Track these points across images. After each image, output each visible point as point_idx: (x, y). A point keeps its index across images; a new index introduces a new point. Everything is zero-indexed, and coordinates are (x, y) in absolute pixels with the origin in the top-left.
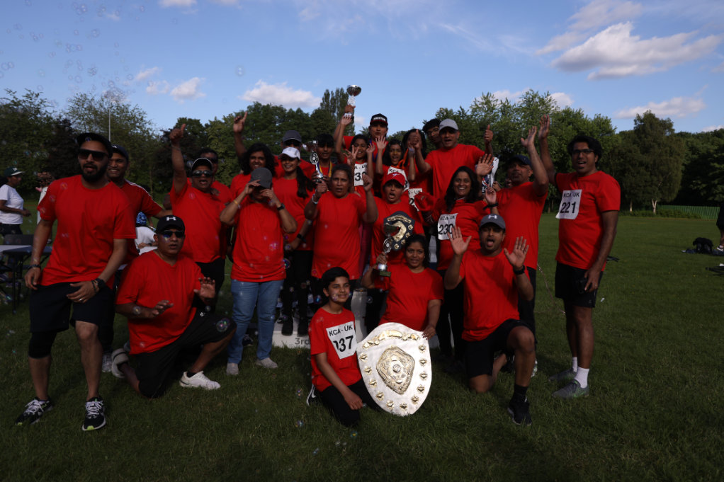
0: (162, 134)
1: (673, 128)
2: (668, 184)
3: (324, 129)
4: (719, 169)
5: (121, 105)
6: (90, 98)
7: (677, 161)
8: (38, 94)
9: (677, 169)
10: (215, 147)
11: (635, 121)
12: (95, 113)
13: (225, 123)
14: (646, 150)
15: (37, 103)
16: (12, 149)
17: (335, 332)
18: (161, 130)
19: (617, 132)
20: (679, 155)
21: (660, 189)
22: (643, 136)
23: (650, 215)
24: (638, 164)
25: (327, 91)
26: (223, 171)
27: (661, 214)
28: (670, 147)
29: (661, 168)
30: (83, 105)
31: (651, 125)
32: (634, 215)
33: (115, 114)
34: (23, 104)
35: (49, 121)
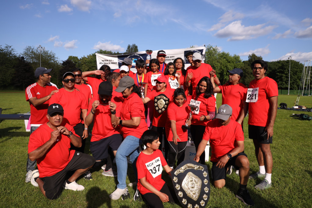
0: (62, 62)
4: (280, 75)
5: (45, 51)
6: (32, 48)
8: (11, 46)
10: (84, 68)
11: (249, 57)
12: (35, 54)
13: (88, 58)
15: (10, 50)
17: (150, 165)
18: (62, 61)
19: (242, 61)
24: (250, 73)
25: (129, 45)
30: (29, 51)
31: (254, 58)
33: (43, 54)
34: (4, 51)
35: (15, 57)
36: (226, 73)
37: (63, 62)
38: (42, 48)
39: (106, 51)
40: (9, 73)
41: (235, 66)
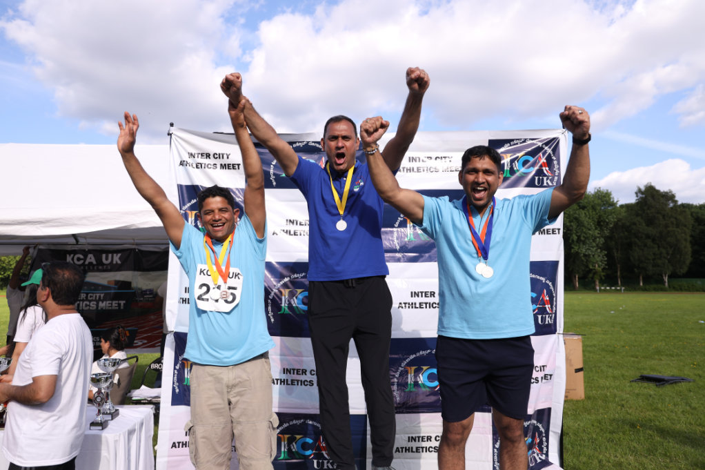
1: (676, 199)
2: (678, 256)
7: (685, 233)
9: (686, 240)
11: (636, 193)
14: (650, 222)
19: (618, 206)
20: (685, 226)
21: (669, 261)
22: (645, 208)
23: (663, 290)
24: (644, 236)
27: (674, 288)
28: (676, 218)
29: (669, 239)
31: (653, 197)
32: (645, 290)
36: (579, 237)
41: (600, 216)
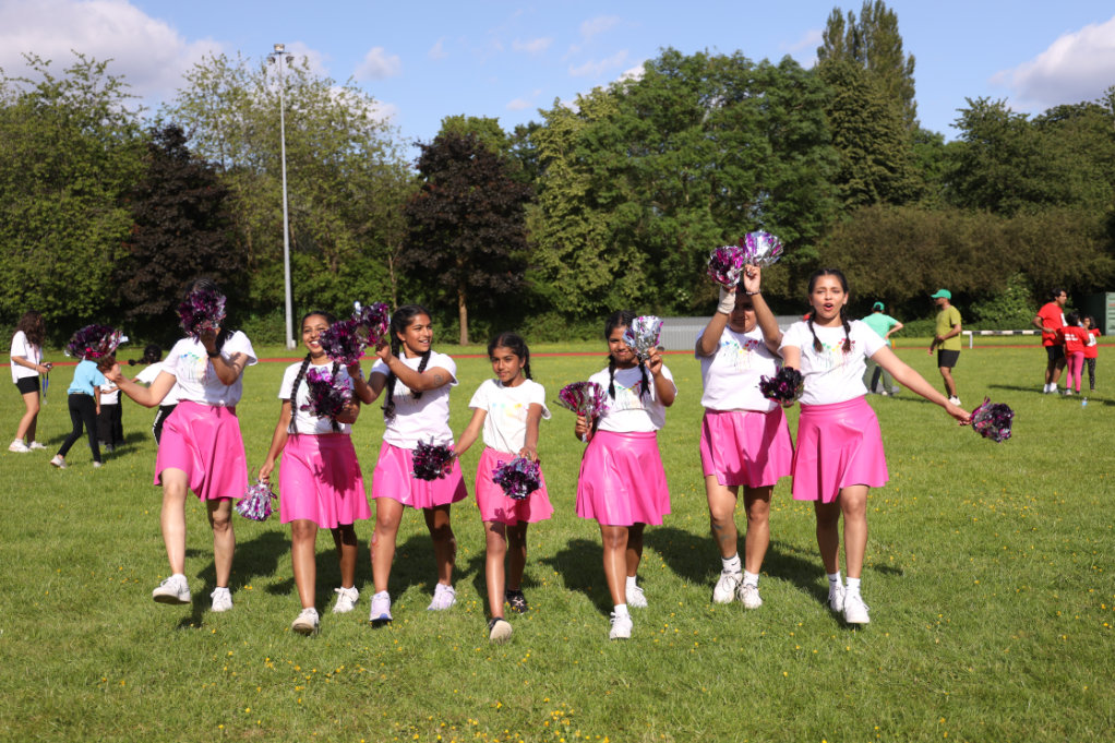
0: (418, 153)
3: (855, 113)
5: (310, 83)
8: (104, 66)
12: (246, 106)
13: (583, 115)
15: (99, 88)
16: (40, 213)
18: (416, 144)
26: (582, 246)
30: (216, 86)
33: (295, 107)
34: (68, 94)
35: (129, 132)
37: (424, 148)
38: (289, 59)
39: (708, 58)
40: (95, 238)
